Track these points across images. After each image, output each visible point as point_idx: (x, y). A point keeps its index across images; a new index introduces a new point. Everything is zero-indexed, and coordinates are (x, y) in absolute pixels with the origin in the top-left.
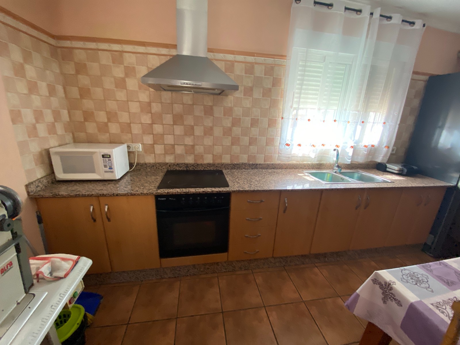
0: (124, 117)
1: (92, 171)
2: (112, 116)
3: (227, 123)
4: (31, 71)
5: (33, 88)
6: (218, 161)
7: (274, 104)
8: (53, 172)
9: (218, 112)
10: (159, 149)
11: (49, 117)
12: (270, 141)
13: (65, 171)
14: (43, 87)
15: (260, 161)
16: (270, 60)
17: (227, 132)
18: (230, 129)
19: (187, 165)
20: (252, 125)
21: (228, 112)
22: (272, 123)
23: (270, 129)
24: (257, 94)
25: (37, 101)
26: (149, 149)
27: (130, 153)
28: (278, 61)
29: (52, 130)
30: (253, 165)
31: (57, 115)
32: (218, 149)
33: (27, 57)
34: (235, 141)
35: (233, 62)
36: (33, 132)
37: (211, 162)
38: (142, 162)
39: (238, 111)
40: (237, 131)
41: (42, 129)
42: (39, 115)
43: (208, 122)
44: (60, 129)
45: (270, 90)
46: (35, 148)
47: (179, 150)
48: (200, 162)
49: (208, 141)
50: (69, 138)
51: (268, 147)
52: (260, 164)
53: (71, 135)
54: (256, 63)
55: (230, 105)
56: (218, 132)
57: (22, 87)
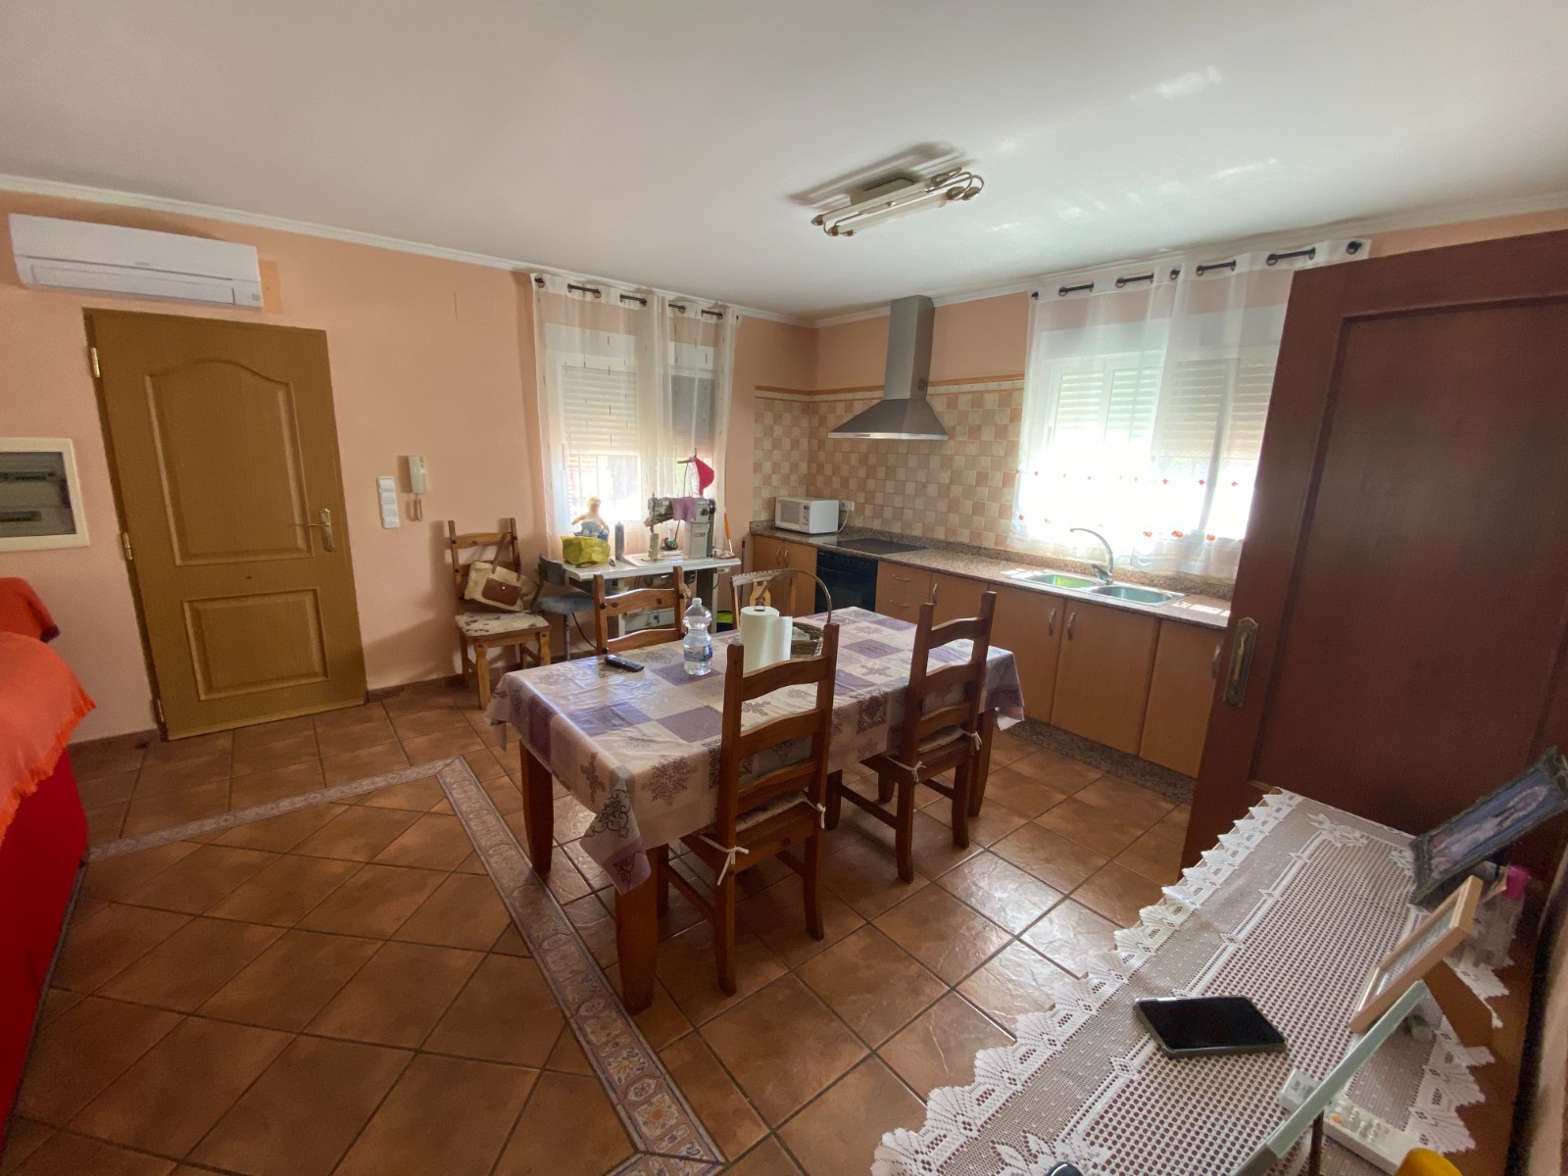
0: (845, 470)
1: (796, 522)
2: (836, 469)
3: (945, 477)
4: (778, 431)
5: (777, 444)
7: (1012, 449)
8: (774, 520)
9: (935, 462)
10: (868, 510)
11: (786, 468)
12: (1005, 511)
13: (783, 520)
14: (786, 443)
15: (989, 543)
16: (1006, 385)
17: (943, 492)
18: (948, 487)
19: (891, 535)
20: (978, 484)
21: (947, 463)
22: (1009, 479)
23: (1006, 490)
24: (987, 435)
25: (777, 455)
26: (860, 509)
27: (842, 512)
28: (1018, 383)
29: (785, 481)
30: (975, 547)
31: (794, 467)
32: (931, 517)
33: (778, 418)
34: (953, 506)
35: (956, 395)
36: (767, 480)
37: (920, 534)
38: (852, 525)
39: (960, 461)
40: (956, 491)
41: (776, 479)
42: (776, 467)
43: (921, 476)
44: (794, 480)
45: (1006, 427)
46: (766, 494)
48: (907, 532)
49: (920, 504)
50: (802, 490)
51: (1003, 521)
52: (985, 548)
53: (805, 488)
54: (988, 392)
55: (949, 453)
56: (932, 490)
57: (767, 444)
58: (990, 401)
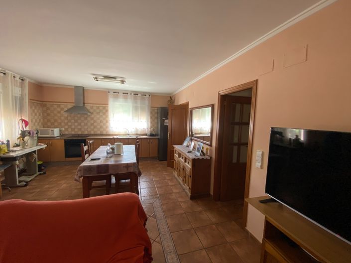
0: (59, 121)
1: (48, 134)
2: (56, 121)
4: (36, 111)
6: (89, 133)
7: (107, 116)
9: (89, 119)
10: (70, 130)
11: (38, 121)
12: (107, 127)
14: (38, 114)
15: (105, 133)
16: (104, 106)
18: (93, 124)
20: (100, 122)
21: (92, 119)
22: (107, 122)
23: (107, 124)
24: (101, 114)
25: (36, 117)
26: (66, 130)
27: (60, 131)
28: (107, 106)
29: (38, 124)
31: (40, 120)
32: (89, 130)
34: (95, 127)
35: (93, 106)
36: (34, 124)
38: (64, 134)
39: (95, 119)
40: (95, 124)
41: (36, 124)
42: (36, 120)
43: (86, 122)
44: (40, 124)
45: (105, 113)
47: (76, 130)
48: (83, 133)
49: (86, 127)
50: (42, 126)
51: (107, 129)
56: (89, 124)
58: (101, 108)
